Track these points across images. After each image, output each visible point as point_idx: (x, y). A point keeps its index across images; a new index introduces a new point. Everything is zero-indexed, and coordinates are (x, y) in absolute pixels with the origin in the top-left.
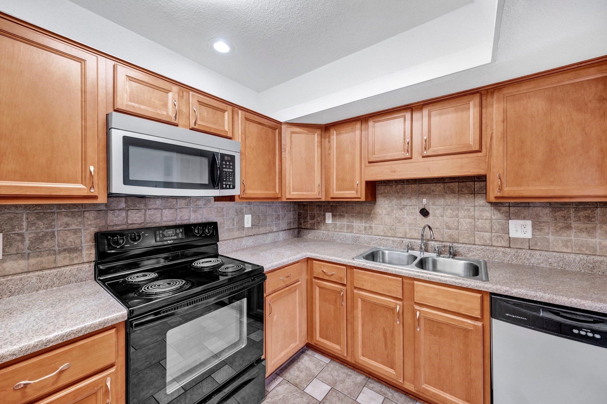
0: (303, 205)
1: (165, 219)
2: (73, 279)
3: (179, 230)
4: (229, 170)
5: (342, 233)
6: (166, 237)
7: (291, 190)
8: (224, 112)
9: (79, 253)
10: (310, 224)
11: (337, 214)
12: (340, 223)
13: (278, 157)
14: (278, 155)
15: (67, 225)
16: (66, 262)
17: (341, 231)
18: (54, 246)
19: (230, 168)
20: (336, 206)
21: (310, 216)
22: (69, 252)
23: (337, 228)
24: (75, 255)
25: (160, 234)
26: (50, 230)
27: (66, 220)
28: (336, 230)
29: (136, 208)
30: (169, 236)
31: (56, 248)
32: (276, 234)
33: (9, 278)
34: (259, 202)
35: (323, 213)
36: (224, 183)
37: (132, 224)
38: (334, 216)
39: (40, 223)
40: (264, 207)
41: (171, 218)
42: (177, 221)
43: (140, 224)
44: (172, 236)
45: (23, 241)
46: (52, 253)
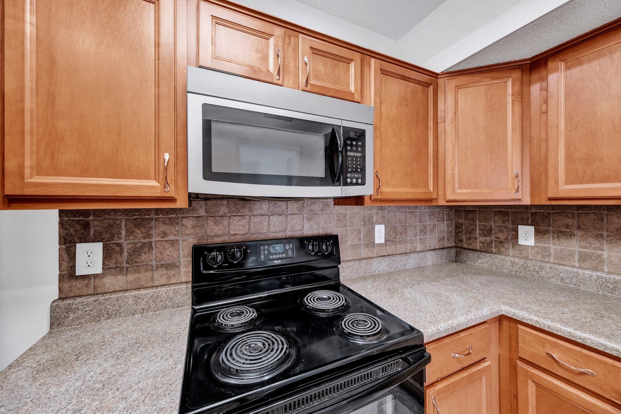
0: (465, 211)
1: (272, 229)
2: (169, 304)
3: (289, 246)
4: (356, 154)
5: (567, 268)
6: (273, 254)
7: (457, 186)
8: (349, 64)
9: (176, 270)
10: (481, 242)
11: (551, 229)
12: (558, 248)
13: (432, 131)
15: (165, 234)
16: (164, 281)
17: (562, 262)
18: (151, 261)
19: (357, 151)
20: (546, 214)
21: (480, 229)
22: (166, 268)
23: (549, 256)
24: (173, 272)
25: (264, 250)
26: (148, 240)
27: (163, 228)
28: (547, 260)
29: (240, 214)
30: (276, 254)
31: (154, 263)
32: (421, 255)
33: (107, 296)
34: (396, 207)
35: (511, 226)
36: (349, 175)
37: (235, 235)
38: (538, 232)
39: (137, 231)
40: (403, 213)
41: (280, 228)
42: (287, 232)
43: (244, 235)
44: (279, 254)
45: (121, 252)
46: (149, 268)
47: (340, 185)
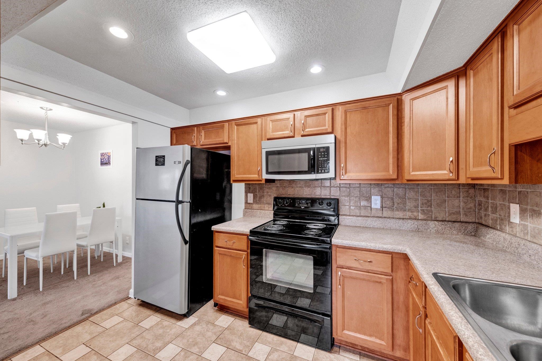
0: (484, 189)
1: (305, 193)
2: (268, 217)
3: (309, 201)
4: (324, 159)
6: (301, 204)
7: (411, 170)
9: (271, 205)
11: (529, 207)
12: (533, 226)
13: (391, 134)
14: (391, 132)
15: (268, 192)
16: (267, 209)
17: (534, 240)
18: (264, 201)
19: (324, 157)
20: (526, 193)
22: (268, 204)
23: (527, 233)
24: (270, 206)
25: (298, 202)
26: (263, 194)
27: (267, 190)
28: (526, 238)
29: (291, 186)
30: (303, 204)
31: (265, 202)
33: (254, 210)
35: (507, 204)
36: (320, 169)
37: (289, 194)
38: (523, 212)
39: (261, 191)
41: (309, 193)
42: (312, 195)
43: (293, 195)
44: (304, 204)
45: (257, 197)
46: (264, 204)
47: (314, 173)
